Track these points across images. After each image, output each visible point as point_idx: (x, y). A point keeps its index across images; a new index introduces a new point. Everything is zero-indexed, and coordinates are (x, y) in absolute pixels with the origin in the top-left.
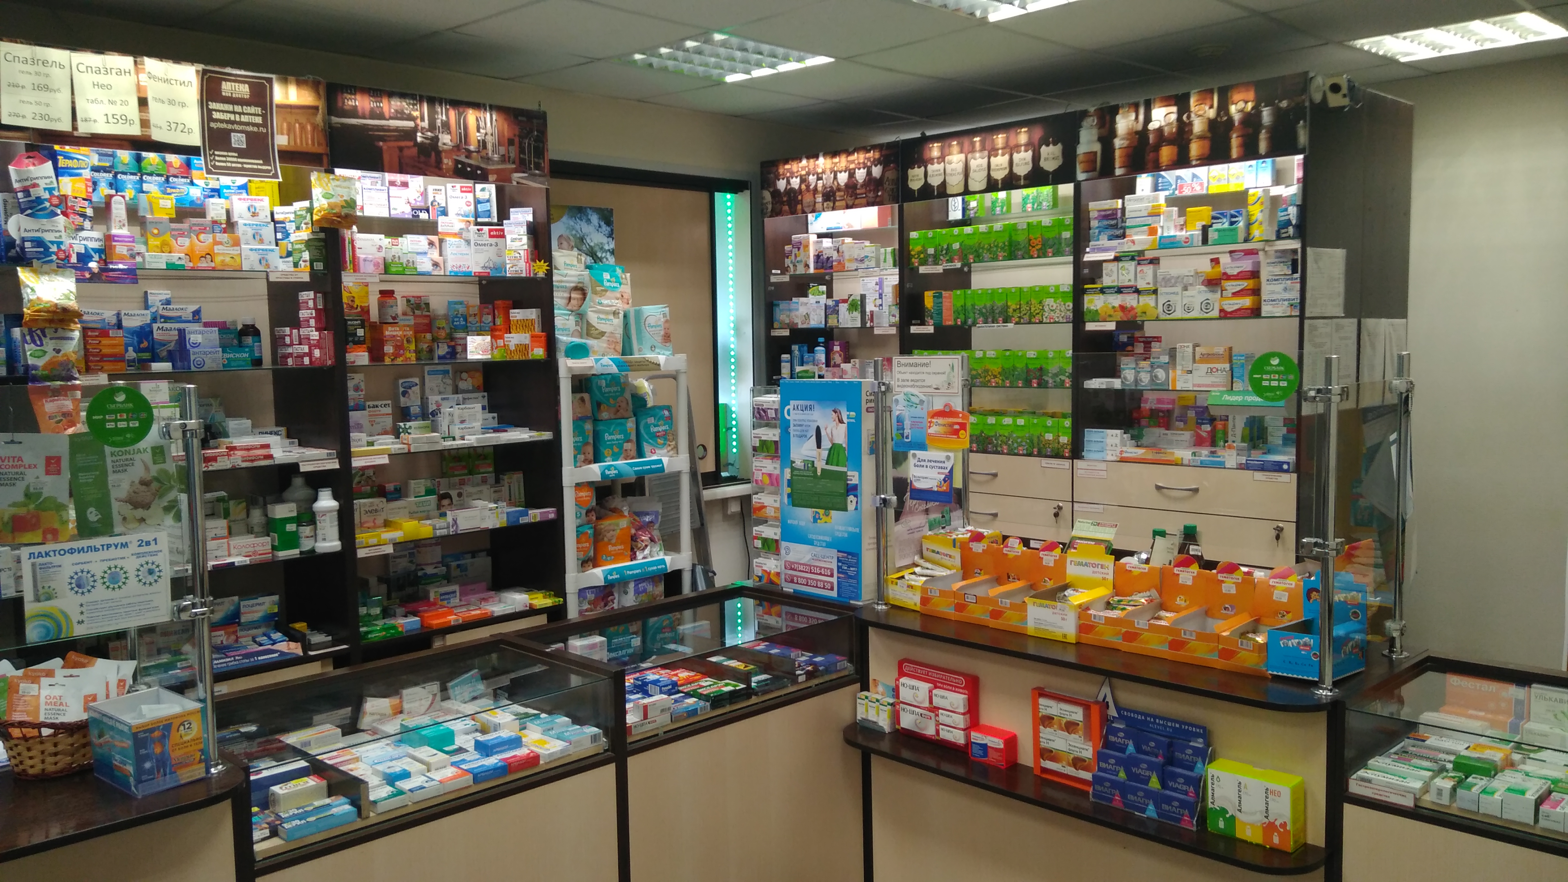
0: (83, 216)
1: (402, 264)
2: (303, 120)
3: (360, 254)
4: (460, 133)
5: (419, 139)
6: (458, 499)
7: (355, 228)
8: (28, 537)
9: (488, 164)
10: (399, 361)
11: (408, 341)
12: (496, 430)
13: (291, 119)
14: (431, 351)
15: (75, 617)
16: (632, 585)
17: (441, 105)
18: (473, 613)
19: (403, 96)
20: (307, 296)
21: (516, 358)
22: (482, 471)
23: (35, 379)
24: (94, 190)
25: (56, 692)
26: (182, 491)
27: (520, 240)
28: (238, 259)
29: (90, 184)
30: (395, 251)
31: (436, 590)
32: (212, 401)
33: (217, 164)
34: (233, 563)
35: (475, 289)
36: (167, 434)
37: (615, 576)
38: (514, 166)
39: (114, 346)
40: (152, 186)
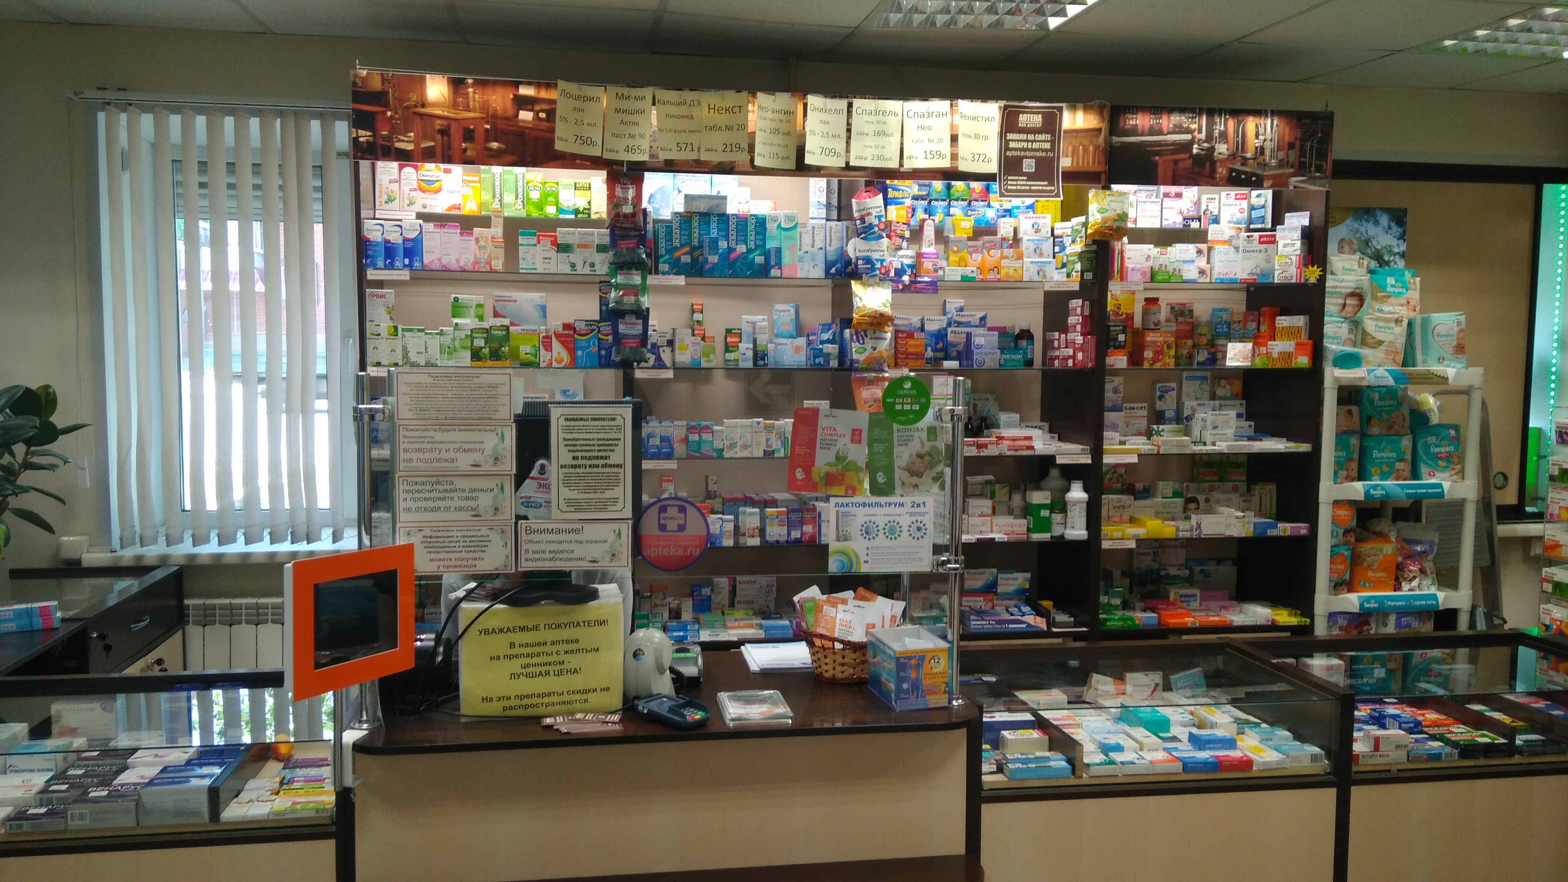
0: (902, 237)
1: (1168, 272)
2: (1086, 142)
3: (1129, 264)
4: (1238, 142)
5: (1195, 151)
6: (1205, 504)
7: (1125, 239)
8: (835, 490)
9: (1264, 170)
10: (1158, 365)
11: (1169, 347)
12: (1250, 439)
13: (1075, 142)
14: (1190, 357)
15: (863, 557)
16: (1393, 618)
17: (1220, 115)
18: (1211, 619)
19: (1182, 110)
20: (1076, 304)
21: (1278, 366)
22: (1233, 478)
23: (857, 370)
24: (912, 216)
25: (848, 617)
26: (947, 466)
27: (1293, 245)
28: (1020, 273)
29: (910, 210)
30: (1163, 260)
31: (1177, 591)
32: (989, 396)
33: (1009, 187)
34: (994, 539)
35: (1242, 297)
36: (939, 417)
37: (1373, 605)
38: (1292, 170)
39: (917, 346)
40: (957, 210)
